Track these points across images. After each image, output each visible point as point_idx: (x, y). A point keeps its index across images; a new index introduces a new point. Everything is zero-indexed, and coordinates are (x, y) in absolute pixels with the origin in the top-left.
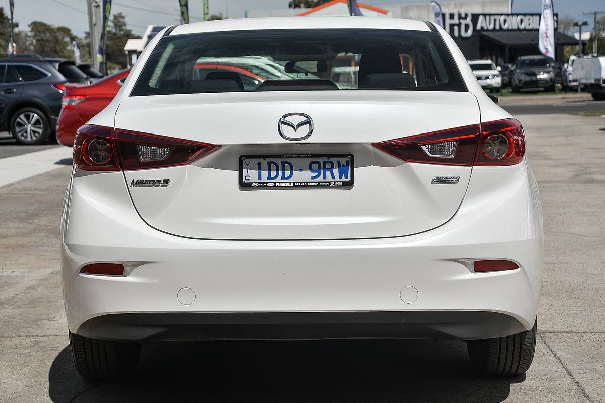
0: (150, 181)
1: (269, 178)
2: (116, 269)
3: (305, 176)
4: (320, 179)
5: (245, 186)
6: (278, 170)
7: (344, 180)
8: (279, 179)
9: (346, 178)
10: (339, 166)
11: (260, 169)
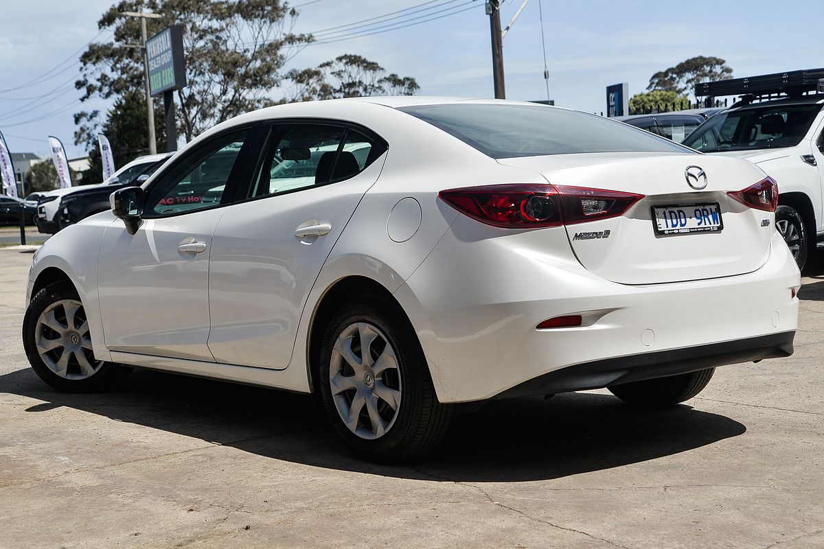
0: (594, 233)
1: (673, 226)
2: (574, 321)
3: (692, 223)
4: (702, 225)
5: (659, 233)
6: (676, 218)
7: (716, 225)
8: (678, 227)
9: (718, 223)
10: (712, 213)
11: (666, 218)
